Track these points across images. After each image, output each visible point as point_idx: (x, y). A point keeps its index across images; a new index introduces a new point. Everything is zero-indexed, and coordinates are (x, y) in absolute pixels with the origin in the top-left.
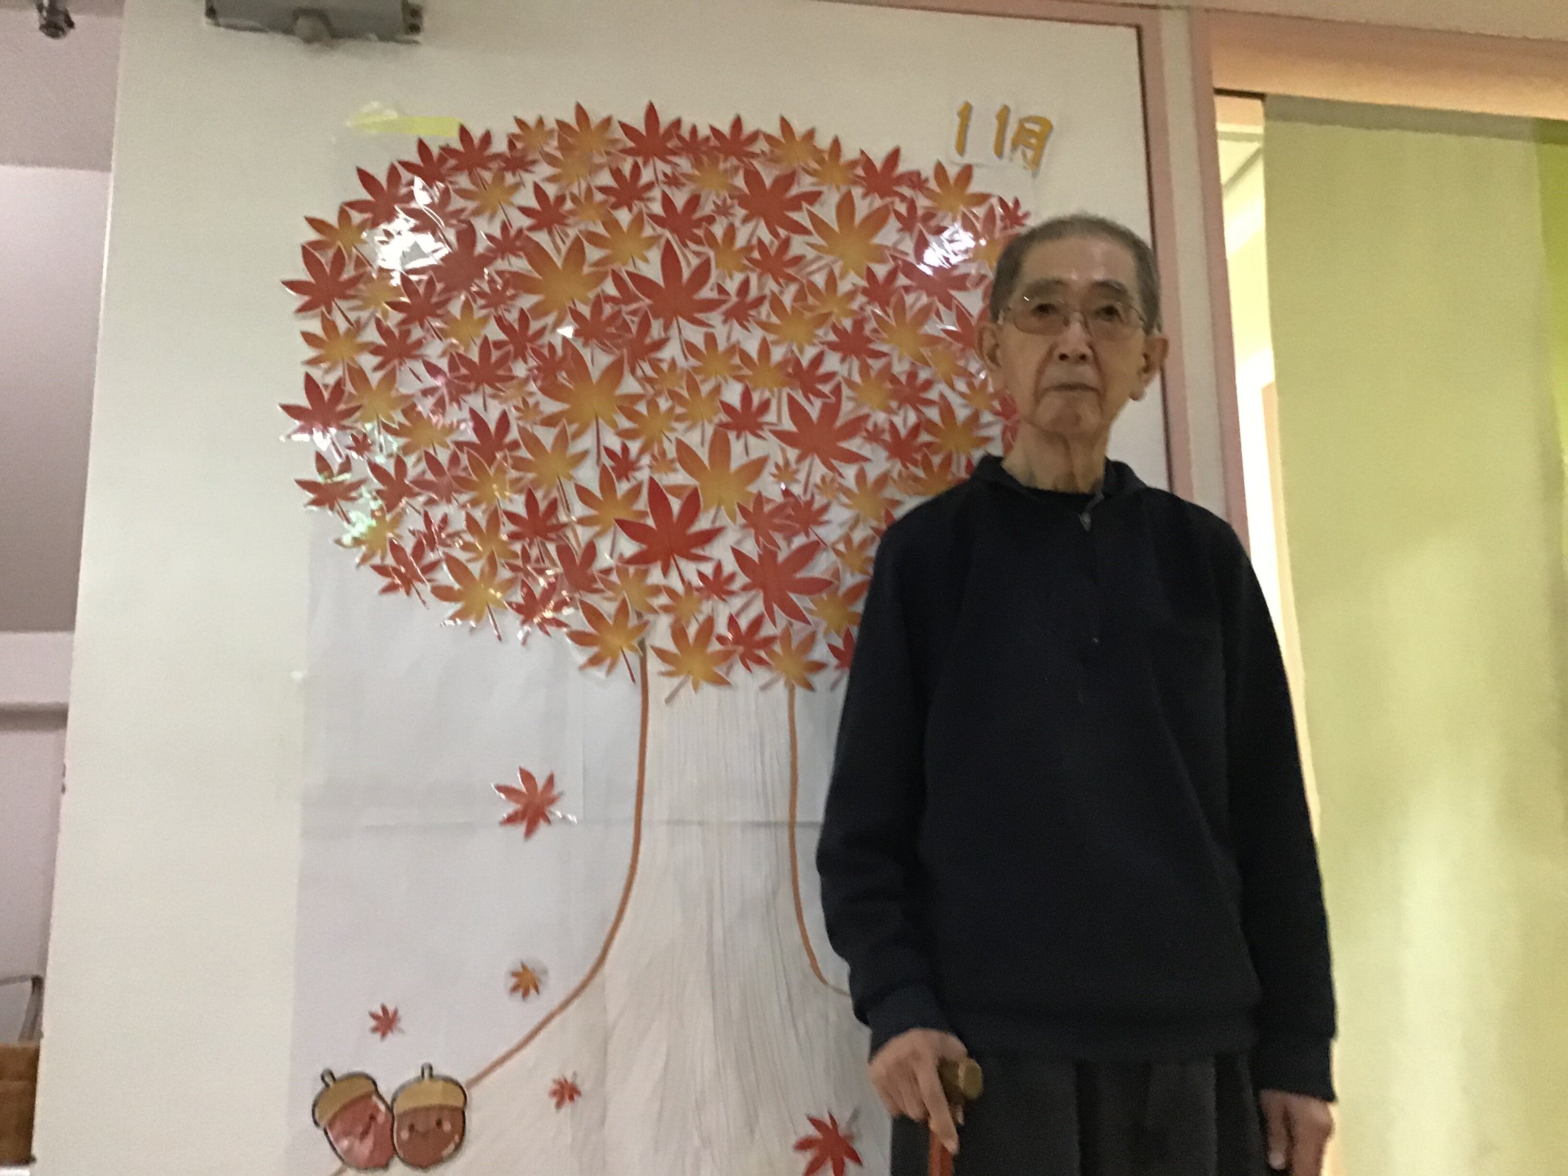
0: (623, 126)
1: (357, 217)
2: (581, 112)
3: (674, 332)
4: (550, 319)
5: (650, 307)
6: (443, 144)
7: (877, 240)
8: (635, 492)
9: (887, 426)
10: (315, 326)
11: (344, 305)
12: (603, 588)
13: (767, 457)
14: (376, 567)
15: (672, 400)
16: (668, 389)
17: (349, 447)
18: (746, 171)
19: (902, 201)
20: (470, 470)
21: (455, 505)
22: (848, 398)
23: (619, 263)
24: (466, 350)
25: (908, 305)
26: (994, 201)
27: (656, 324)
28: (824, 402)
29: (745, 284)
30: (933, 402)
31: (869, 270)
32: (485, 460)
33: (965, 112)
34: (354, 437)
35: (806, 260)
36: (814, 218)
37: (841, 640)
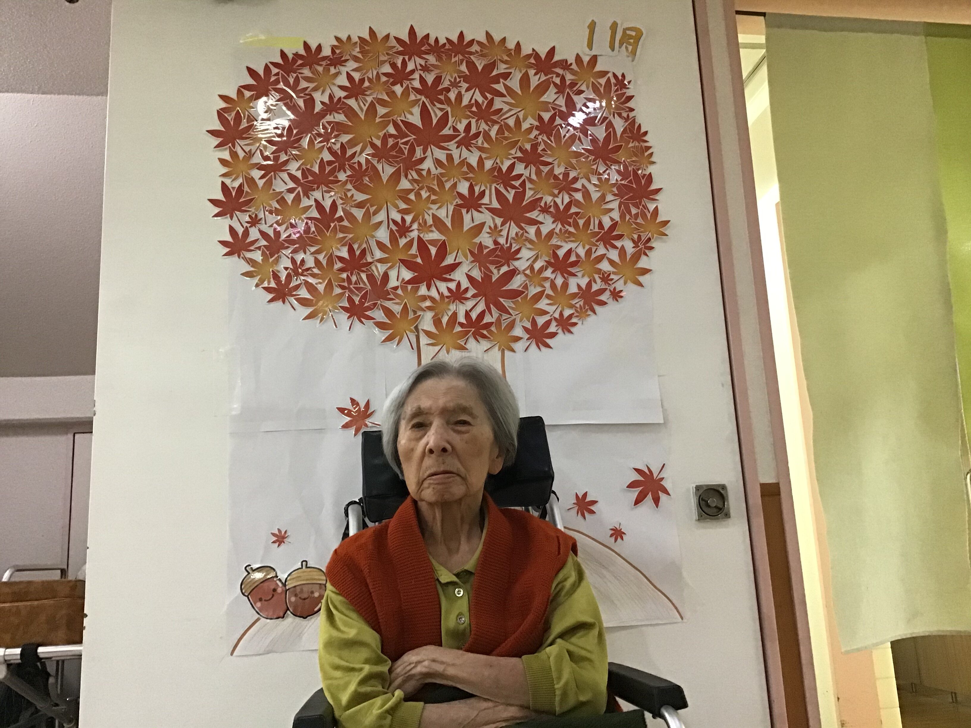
0: (395, 38)
1: (247, 94)
2: (372, 32)
3: (429, 153)
4: (358, 148)
5: (414, 139)
6: (294, 52)
7: (543, 99)
8: (410, 244)
9: (552, 204)
10: (226, 155)
11: (242, 142)
12: (394, 297)
13: (485, 223)
14: (265, 288)
15: (429, 192)
16: (426, 186)
17: (247, 222)
18: (467, 62)
19: (557, 77)
20: (316, 233)
21: (308, 253)
22: (529, 189)
23: (396, 116)
24: (312, 167)
25: (562, 135)
26: (610, 75)
27: (419, 150)
28: (516, 192)
29: (469, 125)
30: (579, 190)
31: (540, 116)
32: (324, 228)
33: (592, 26)
34: (250, 216)
35: (503, 111)
36: (507, 87)
37: (530, 323)
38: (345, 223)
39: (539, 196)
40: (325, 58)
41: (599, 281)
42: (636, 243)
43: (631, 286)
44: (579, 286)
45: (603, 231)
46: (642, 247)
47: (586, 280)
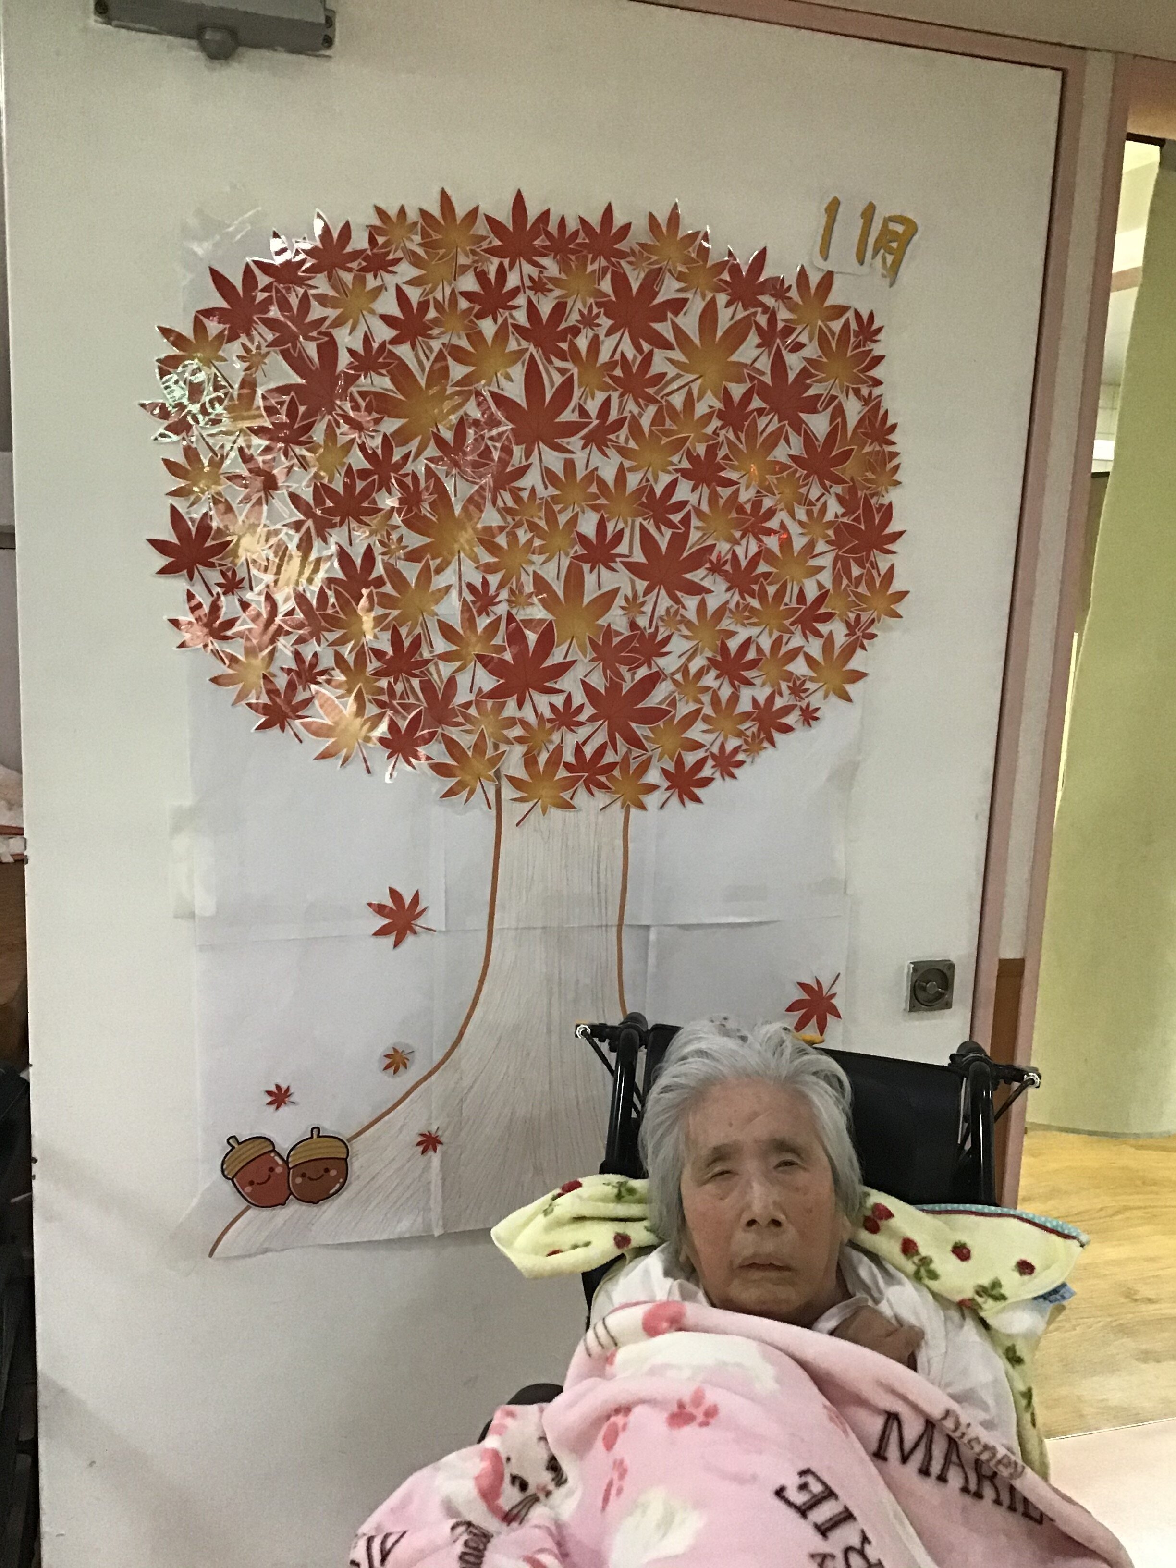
0: (488, 218)
1: (213, 328)
2: (445, 200)
3: (534, 458)
4: (413, 446)
5: (512, 432)
7: (734, 358)
8: (493, 628)
9: (729, 556)
10: (176, 453)
12: (463, 721)
13: (618, 589)
14: (251, 705)
15: (531, 532)
16: (527, 520)
17: (219, 585)
18: (614, 273)
19: (764, 312)
21: (324, 644)
22: (697, 528)
23: (483, 382)
25: (760, 429)
26: (850, 314)
27: (518, 451)
28: (673, 533)
29: (607, 403)
30: (775, 532)
31: (726, 392)
32: (352, 598)
33: (833, 208)
34: (223, 574)
35: (668, 378)
36: (677, 329)
37: (673, 764)
38: (388, 589)
39: (709, 542)
40: (356, 254)
41: (786, 692)
42: (851, 628)
43: (833, 699)
44: (755, 702)
45: (804, 607)
46: (859, 634)
47: (767, 691)
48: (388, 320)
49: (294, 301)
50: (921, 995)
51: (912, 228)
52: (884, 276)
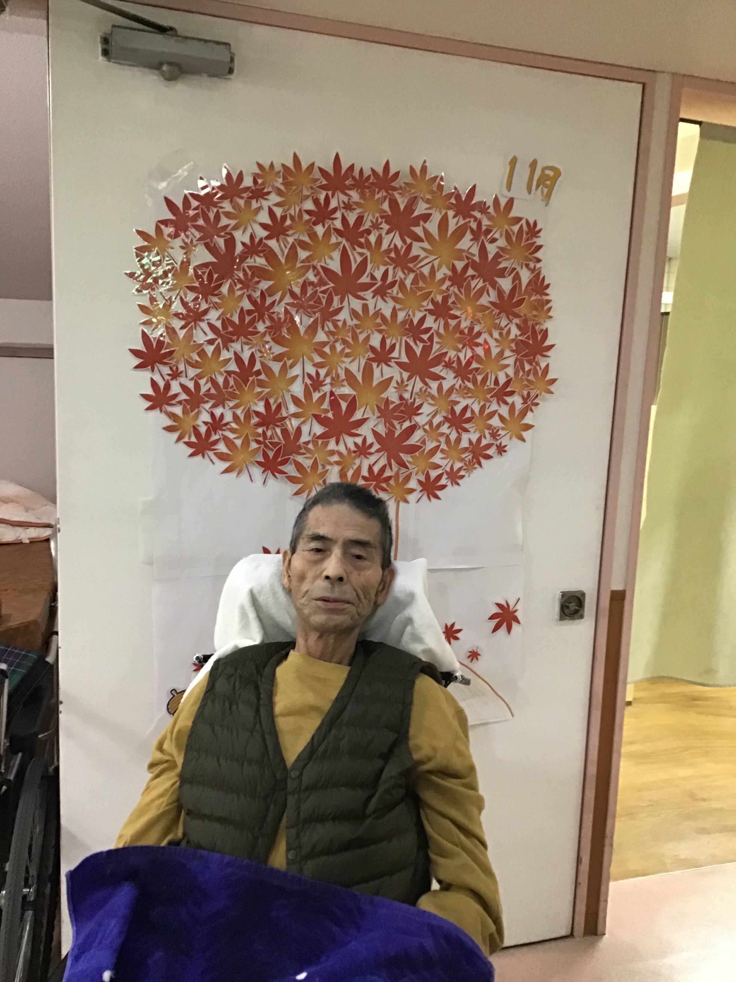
0: (320, 169)
1: (166, 230)
2: (296, 160)
3: (345, 303)
4: (277, 297)
5: (333, 287)
7: (458, 246)
8: (322, 398)
9: (455, 359)
10: (145, 301)
11: (162, 288)
12: (305, 452)
13: (392, 378)
14: (186, 443)
15: (344, 344)
16: (342, 339)
17: (169, 375)
18: (390, 200)
19: (475, 221)
20: (235, 388)
21: (227, 408)
22: (437, 343)
23: (317, 261)
24: (231, 316)
25: (472, 287)
26: (523, 222)
27: (336, 299)
28: (424, 346)
29: (386, 273)
30: (481, 345)
31: (453, 265)
32: (243, 382)
33: (513, 162)
34: (171, 369)
35: (420, 258)
36: (426, 231)
37: (424, 477)
38: (263, 377)
39: (444, 351)
40: (247, 189)
41: (488, 436)
42: (525, 400)
43: (515, 440)
44: (470, 442)
45: (498, 388)
46: (529, 403)
47: (477, 435)
48: (264, 226)
49: (212, 216)
50: (567, 611)
51: (558, 173)
52: (542, 200)
